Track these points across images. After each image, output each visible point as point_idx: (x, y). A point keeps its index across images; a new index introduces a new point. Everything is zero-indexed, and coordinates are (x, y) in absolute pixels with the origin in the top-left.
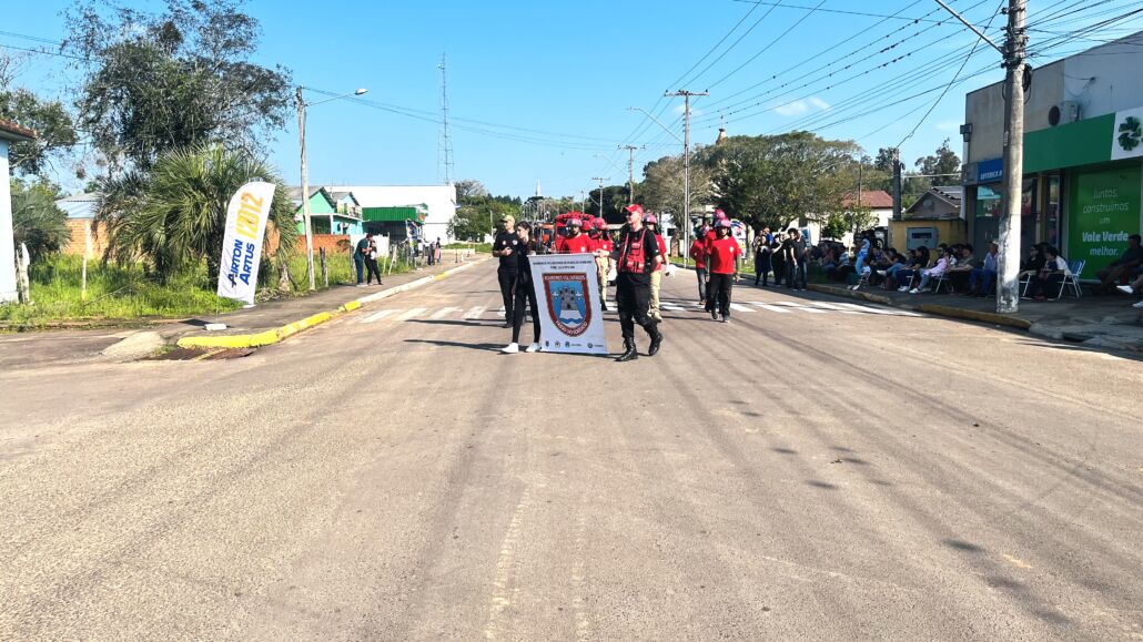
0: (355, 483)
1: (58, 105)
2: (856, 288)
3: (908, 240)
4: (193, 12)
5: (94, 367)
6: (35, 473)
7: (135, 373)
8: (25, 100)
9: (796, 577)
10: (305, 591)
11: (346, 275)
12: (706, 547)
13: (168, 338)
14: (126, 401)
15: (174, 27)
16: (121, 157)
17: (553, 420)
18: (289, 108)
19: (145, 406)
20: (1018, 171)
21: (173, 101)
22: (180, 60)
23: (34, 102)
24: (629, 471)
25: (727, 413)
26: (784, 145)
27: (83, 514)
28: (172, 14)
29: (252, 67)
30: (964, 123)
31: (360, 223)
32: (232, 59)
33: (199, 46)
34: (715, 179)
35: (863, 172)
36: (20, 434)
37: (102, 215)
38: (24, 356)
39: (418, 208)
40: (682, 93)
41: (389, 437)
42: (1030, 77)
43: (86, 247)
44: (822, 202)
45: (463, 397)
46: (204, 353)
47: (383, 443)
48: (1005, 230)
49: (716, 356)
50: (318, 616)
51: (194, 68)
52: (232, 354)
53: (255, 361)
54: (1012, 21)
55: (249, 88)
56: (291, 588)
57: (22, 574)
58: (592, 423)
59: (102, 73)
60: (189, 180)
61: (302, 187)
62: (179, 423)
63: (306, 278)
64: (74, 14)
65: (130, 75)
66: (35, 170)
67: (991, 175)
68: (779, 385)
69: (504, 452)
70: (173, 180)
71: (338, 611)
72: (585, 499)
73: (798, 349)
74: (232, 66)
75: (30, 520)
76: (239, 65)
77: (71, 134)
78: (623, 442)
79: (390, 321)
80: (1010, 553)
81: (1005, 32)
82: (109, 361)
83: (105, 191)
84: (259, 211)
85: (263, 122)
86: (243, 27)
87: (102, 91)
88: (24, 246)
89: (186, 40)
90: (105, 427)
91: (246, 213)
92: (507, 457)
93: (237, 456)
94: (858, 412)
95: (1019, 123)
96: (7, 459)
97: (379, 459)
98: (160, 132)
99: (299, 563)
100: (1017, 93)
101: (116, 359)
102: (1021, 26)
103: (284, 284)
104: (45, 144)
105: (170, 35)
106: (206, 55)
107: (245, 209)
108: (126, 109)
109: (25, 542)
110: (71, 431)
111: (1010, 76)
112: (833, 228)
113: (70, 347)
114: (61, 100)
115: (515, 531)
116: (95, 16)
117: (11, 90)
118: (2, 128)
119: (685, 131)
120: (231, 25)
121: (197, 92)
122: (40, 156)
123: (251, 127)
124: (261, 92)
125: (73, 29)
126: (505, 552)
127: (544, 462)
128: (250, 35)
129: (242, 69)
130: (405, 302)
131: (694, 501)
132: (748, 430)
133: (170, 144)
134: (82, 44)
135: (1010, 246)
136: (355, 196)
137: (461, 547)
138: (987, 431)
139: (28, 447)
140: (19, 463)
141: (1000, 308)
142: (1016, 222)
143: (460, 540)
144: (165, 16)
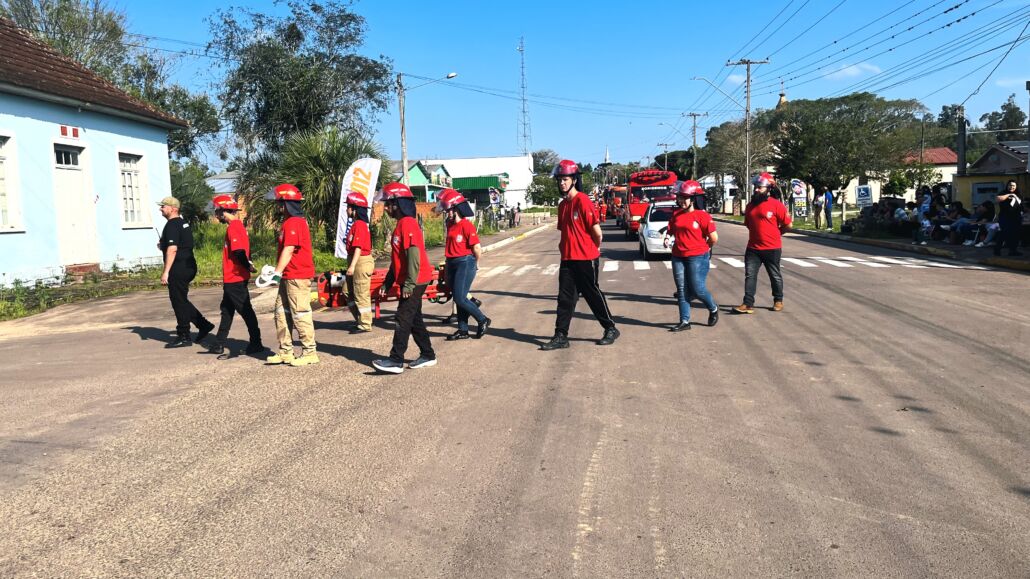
0: (454, 418)
1: (205, 98)
3: (973, 195)
4: (312, 14)
6: (197, 405)
8: (179, 94)
9: (864, 517)
10: (416, 511)
12: (774, 486)
15: (296, 28)
16: (256, 140)
17: (626, 366)
18: (391, 93)
21: (296, 91)
22: (302, 55)
23: (186, 96)
24: (699, 414)
25: (791, 362)
26: (845, 107)
27: (236, 439)
28: (294, 16)
29: (360, 58)
32: (343, 53)
33: (317, 43)
34: (775, 142)
35: (925, 131)
36: (183, 373)
37: (242, 190)
39: (500, 177)
40: (744, 62)
41: (481, 379)
44: (883, 161)
47: (477, 384)
50: (428, 533)
51: (313, 62)
55: (357, 77)
56: (406, 507)
57: (190, 489)
58: (663, 370)
59: (240, 70)
60: (310, 158)
61: (402, 161)
64: (216, 20)
65: (262, 70)
66: (187, 153)
68: (841, 336)
69: (583, 395)
70: (298, 159)
71: (444, 529)
72: (658, 439)
73: (860, 302)
74: (343, 59)
75: (195, 444)
76: (349, 57)
77: (216, 123)
78: (692, 388)
83: (243, 169)
84: (368, 183)
85: (369, 104)
86: (352, 25)
89: (307, 38)
90: (249, 367)
91: (358, 186)
92: (585, 399)
94: (924, 363)
96: (174, 393)
97: (473, 399)
98: (286, 118)
99: (411, 487)
104: (195, 131)
105: (293, 35)
106: (323, 50)
107: (357, 182)
108: (260, 100)
109: (191, 461)
110: (224, 371)
112: (895, 185)
114: (207, 94)
115: (596, 465)
116: (233, 21)
117: (167, 87)
118: (162, 119)
119: (748, 97)
120: (343, 24)
121: (315, 82)
122: (191, 142)
123: (359, 111)
124: (367, 80)
125: (216, 33)
126: (587, 484)
127: (620, 405)
128: (358, 31)
129: (352, 61)
130: (491, 261)
131: (762, 443)
132: (813, 379)
134: (223, 46)
136: (446, 168)
137: (548, 478)
139: (191, 383)
140: (184, 396)
143: (547, 472)
144: (289, 19)
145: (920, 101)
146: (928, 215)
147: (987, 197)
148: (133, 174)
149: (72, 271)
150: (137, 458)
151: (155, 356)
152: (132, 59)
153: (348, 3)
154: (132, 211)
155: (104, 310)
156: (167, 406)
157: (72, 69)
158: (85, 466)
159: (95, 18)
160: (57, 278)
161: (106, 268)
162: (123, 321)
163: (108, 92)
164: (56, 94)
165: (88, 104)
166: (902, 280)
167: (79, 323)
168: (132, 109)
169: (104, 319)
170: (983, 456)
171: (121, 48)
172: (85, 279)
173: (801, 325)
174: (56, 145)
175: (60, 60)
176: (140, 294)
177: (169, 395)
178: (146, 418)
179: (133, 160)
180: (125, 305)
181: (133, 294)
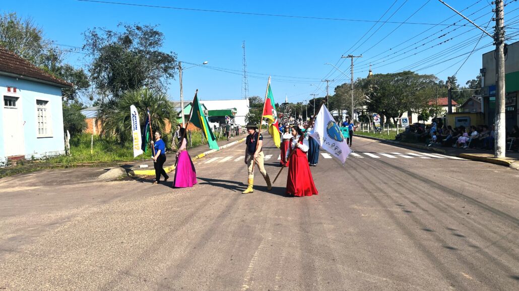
0: (194, 236)
1: (82, 71)
2: (429, 145)
3: (456, 123)
4: (137, 31)
5: (95, 184)
6: (71, 230)
7: (111, 186)
8: (68, 69)
9: (369, 280)
10: (170, 280)
11: (200, 141)
12: (333, 266)
13: (125, 171)
14: (106, 199)
15: (129, 38)
16: (107, 93)
17: (279, 209)
18: (176, 70)
19: (114, 201)
20: (503, 91)
21: (128, 69)
22: (131, 51)
23: (72, 70)
24: (308, 232)
25: (356, 207)
26: (400, 78)
27: (89, 247)
28: (128, 32)
29: (160, 53)
30: (482, 68)
31: (207, 117)
32: (152, 50)
33: (139, 45)
34: (367, 94)
35: (438, 90)
36: (65, 213)
37: (100, 117)
38: (67, 179)
39: (232, 110)
40: (350, 56)
41: (210, 216)
42: (507, 49)
43: (94, 130)
44: (419, 104)
45: (243, 198)
46: (139, 177)
48: (498, 120)
49: (356, 180)
51: (137, 55)
52: (150, 178)
54: (498, 24)
55: (159, 62)
57: (65, 271)
58: (295, 211)
59: (100, 58)
61: (181, 104)
62: (127, 209)
64: (87, 34)
65: (111, 58)
66: (72, 98)
67: (494, 92)
68: (382, 194)
69: (256, 223)
70: (128, 103)
71: (182, 288)
72: (287, 245)
73: (395, 176)
74: (152, 53)
75: (68, 249)
76: (155, 52)
77: (87, 82)
78: (307, 219)
79: (217, 162)
80: (464, 272)
81: (495, 29)
82: (101, 181)
83: (101, 107)
85: (165, 75)
86: (157, 36)
87: (100, 66)
88: (68, 131)
89: (134, 43)
90: (98, 210)
92: (257, 226)
93: (148, 223)
94: (415, 206)
95: (503, 70)
96: (60, 224)
97: (204, 226)
98: (123, 82)
99: (169, 269)
100: (501, 57)
101: (104, 180)
102: (502, 26)
103: (173, 146)
104: (76, 87)
105: (127, 41)
106: (141, 48)
108: (109, 73)
109: (66, 258)
111: (497, 50)
112: (424, 116)
113: (86, 175)
114: (83, 69)
115: (256, 258)
116: (96, 34)
117: (63, 65)
118: (59, 83)
119: (351, 73)
120: (152, 35)
121: (138, 64)
122: (74, 92)
123: (160, 78)
124: (164, 63)
125: (88, 40)
126: (250, 266)
127: (273, 229)
128: (159, 40)
129: (156, 54)
131: (332, 246)
133: (127, 87)
134: (91, 46)
135: (500, 127)
136: (205, 105)
137: (233, 264)
138: (472, 217)
139: (68, 219)
140: (65, 225)
141: (496, 155)
142: (503, 116)
143: (233, 261)
144: (125, 33)
145: (436, 76)
146: (435, 133)
147: (462, 124)
148: (43, 110)
149: (10, 160)
150: (41, 256)
151: (51, 204)
152: (46, 52)
153: (155, 26)
154: (42, 129)
155: (27, 179)
156: (56, 230)
157: (14, 58)
158: (16, 260)
159: (27, 32)
160: (3, 163)
161: (28, 157)
162: (35, 186)
163: (32, 70)
164: (5, 71)
165: (22, 76)
166: (417, 165)
167: (13, 187)
168: (44, 78)
169: (27, 185)
170: (428, 251)
171: (40, 47)
172: (17, 163)
173: (364, 188)
174: (4, 96)
175: (8, 54)
176: (45, 171)
177: (58, 225)
178: (45, 237)
179: (43, 104)
180: (37, 177)
181: (41, 171)
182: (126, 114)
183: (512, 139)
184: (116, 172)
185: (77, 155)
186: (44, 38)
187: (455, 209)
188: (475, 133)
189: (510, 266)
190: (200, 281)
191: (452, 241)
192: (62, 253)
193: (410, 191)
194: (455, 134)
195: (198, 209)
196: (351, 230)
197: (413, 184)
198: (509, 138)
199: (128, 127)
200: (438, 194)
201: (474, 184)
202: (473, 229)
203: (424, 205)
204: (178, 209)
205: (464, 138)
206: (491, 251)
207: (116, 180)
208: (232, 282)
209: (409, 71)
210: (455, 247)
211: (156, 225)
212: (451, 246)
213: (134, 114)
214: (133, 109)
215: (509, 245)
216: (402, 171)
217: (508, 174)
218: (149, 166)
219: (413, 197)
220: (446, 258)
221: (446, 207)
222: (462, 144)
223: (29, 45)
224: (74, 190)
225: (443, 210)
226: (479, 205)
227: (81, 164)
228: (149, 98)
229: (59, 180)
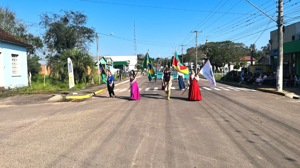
0: (104, 134)
1: (39, 37)
2: (240, 83)
3: (255, 70)
4: (71, 15)
5: (46, 104)
6: (31, 131)
7: (56, 105)
8: (31, 36)
9: (204, 160)
10: (90, 160)
12: (184, 152)
13: (64, 96)
14: (53, 113)
15: (67, 18)
16: (54, 50)
17: (154, 119)
19: (57, 114)
20: (282, 53)
21: (66, 37)
22: (68, 26)
23: (33, 37)
24: (170, 133)
25: (198, 118)
26: (224, 44)
29: (85, 28)
30: (270, 40)
31: (113, 66)
32: (81, 26)
33: (73, 23)
34: (205, 54)
35: (245, 51)
36: (28, 121)
37: (49, 65)
38: (29, 101)
39: (127, 61)
40: (195, 32)
41: (113, 123)
42: (284, 29)
43: (45, 72)
44: (234, 60)
45: (133, 113)
46: (72, 100)
48: (278, 69)
50: (92, 166)
51: (71, 28)
52: (79, 101)
53: (84, 103)
54: (279, 14)
55: (84, 33)
56: (87, 159)
57: (27, 155)
58: (163, 120)
59: (49, 30)
61: (97, 57)
62: (65, 118)
63: (98, 80)
64: (42, 16)
65: (56, 30)
66: (33, 53)
67: (277, 53)
68: (212, 111)
69: (140, 127)
70: (66, 57)
71: (96, 165)
72: (158, 139)
75: (30, 142)
76: (82, 27)
77: (42, 44)
78: (170, 125)
79: (118, 92)
80: (258, 155)
81: (278, 17)
82: (50, 102)
83: (50, 59)
85: (88, 41)
86: (83, 18)
87: (49, 34)
88: (30, 73)
89: (70, 21)
90: (48, 119)
92: (141, 129)
93: (77, 127)
94: (231, 118)
95: (282, 41)
97: (110, 129)
98: (63, 44)
99: (89, 153)
100: (281, 33)
102: (282, 16)
103: (93, 82)
104: (35, 47)
105: (66, 20)
106: (74, 25)
108: (55, 39)
109: (28, 147)
111: (279, 29)
112: (237, 66)
113: (40, 98)
114: (39, 36)
115: (140, 147)
116: (47, 16)
117: (27, 34)
118: (25, 44)
119: (196, 41)
120: (80, 18)
121: (72, 34)
122: (34, 50)
123: (85, 43)
124: (87, 34)
125: (42, 20)
126: (137, 152)
127: (150, 130)
128: (85, 20)
129: (83, 28)
130: (122, 87)
131: (184, 141)
132: (201, 123)
133: (65, 47)
134: (45, 23)
135: (280, 73)
136: (111, 59)
137: (127, 151)
138: (263, 124)
139: (30, 124)
140: (28, 128)
141: (277, 89)
142: (281, 67)
143: (126, 149)
144: (65, 16)
145: (244, 44)
146: (243, 76)
147: (258, 71)
148: (16, 60)
150: (13, 146)
151: (20, 116)
152: (17, 26)
153: (82, 12)
154: (15, 71)
155: (5, 101)
156: (22, 131)
159: (6, 14)
161: (6, 88)
162: (10, 105)
163: (9, 36)
165: (3, 40)
166: (233, 95)
168: (16, 41)
169: (6, 104)
170: (238, 144)
171: (14, 23)
173: (203, 107)
176: (16, 96)
177: (23, 128)
178: (16, 134)
179: (16, 56)
180: (11, 99)
181: (14, 96)
182: (65, 63)
183: (287, 80)
184: (58, 97)
185: (35, 87)
186: (17, 17)
187: (253, 120)
188: (266, 76)
189: (284, 152)
190: (107, 160)
191: (252, 138)
192: (26, 144)
193: (229, 109)
194: (254, 77)
195: (107, 119)
196: (195, 131)
197: (230, 105)
198: (285, 80)
199: (66, 70)
200: (244, 111)
201: (265, 106)
202: (264, 131)
203: (236, 117)
204: (95, 119)
205: (259, 79)
206: (274, 143)
207: (58, 101)
208: (126, 161)
209: (229, 41)
210: (254, 141)
211: (81, 128)
212: (251, 140)
213: (70, 63)
214: (69, 60)
215: (284, 140)
216: (225, 98)
217: (284, 100)
218: (78, 94)
219: (230, 113)
220: (248, 147)
221: (249, 118)
222: (258, 83)
223: (7, 22)
224: (33, 107)
225: (247, 120)
226: (267, 118)
227: (37, 92)
228: (79, 54)
229: (24, 101)
